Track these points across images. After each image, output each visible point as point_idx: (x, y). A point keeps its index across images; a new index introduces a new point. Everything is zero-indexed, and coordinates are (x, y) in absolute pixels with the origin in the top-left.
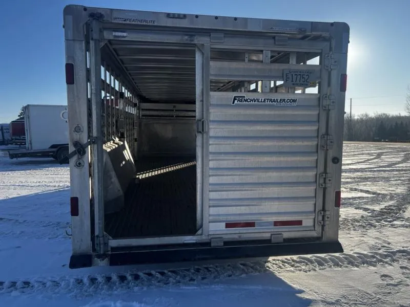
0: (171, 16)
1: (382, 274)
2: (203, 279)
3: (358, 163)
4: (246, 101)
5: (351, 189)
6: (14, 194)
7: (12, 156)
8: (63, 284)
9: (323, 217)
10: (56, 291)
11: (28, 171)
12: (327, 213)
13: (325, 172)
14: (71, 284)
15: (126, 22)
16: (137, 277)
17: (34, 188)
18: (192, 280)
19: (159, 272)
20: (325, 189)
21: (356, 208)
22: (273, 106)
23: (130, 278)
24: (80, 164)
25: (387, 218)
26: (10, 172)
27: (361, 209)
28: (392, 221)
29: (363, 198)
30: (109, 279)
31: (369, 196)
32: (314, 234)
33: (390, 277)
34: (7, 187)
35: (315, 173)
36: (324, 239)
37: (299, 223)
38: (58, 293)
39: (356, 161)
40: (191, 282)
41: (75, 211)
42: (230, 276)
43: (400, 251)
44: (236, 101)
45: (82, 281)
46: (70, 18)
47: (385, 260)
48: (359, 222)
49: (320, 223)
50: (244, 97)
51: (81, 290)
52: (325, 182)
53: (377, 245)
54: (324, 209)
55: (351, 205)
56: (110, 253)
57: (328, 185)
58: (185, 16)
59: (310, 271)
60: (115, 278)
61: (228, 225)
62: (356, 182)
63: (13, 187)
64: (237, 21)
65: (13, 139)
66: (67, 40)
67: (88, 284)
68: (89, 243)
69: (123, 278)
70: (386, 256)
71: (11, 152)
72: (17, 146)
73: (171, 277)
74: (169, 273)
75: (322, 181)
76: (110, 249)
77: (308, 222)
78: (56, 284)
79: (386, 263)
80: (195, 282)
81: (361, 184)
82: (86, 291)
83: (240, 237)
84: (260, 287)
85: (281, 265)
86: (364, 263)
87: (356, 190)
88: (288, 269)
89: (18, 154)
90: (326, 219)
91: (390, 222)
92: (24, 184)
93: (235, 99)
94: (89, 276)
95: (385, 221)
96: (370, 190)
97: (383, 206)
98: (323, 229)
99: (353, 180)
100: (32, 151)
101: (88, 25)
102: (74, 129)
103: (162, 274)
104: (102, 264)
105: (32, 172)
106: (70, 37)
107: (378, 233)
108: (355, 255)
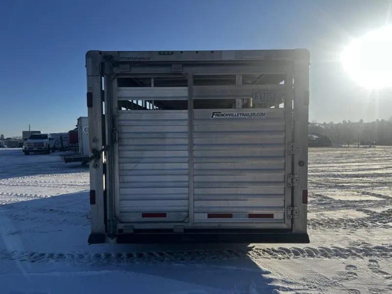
0: (162, 53)
1: (349, 264)
2: (192, 259)
3: (386, 168)
4: (223, 115)
5: (363, 193)
6: (63, 191)
7: (67, 161)
8: (86, 256)
9: (292, 211)
10: (81, 261)
11: (78, 173)
12: (295, 208)
13: (293, 173)
14: (92, 257)
15: (129, 60)
16: (141, 255)
17: (80, 187)
18: (183, 259)
19: (158, 253)
20: (293, 188)
21: (357, 210)
22: (245, 119)
23: (135, 255)
24: (96, 165)
25: (383, 219)
26: (64, 174)
27: (362, 211)
28: (387, 222)
29: (371, 201)
30: (120, 255)
31: (379, 199)
32: (284, 226)
33: (355, 267)
34: (59, 186)
35: (284, 174)
36: (294, 231)
37: (271, 216)
38: (81, 262)
39: (385, 166)
40: (182, 261)
41: (93, 201)
42: (214, 258)
43: (377, 248)
44: (214, 116)
45: (100, 256)
46: (90, 60)
47: (358, 254)
48: (354, 222)
49: (290, 217)
50: (221, 112)
51: (98, 261)
52: (292, 182)
53: (359, 241)
54: (292, 205)
55: (355, 206)
56: (118, 233)
57: (296, 185)
58: (172, 53)
59: (284, 259)
60: (124, 255)
61: (210, 216)
62: (371, 186)
63: (64, 186)
64: (213, 54)
65: (69, 146)
66: (88, 76)
67: (103, 258)
68: (103, 225)
69: (130, 256)
70: (361, 251)
71: (66, 157)
72: (72, 152)
73: (167, 257)
74: (167, 254)
75: (290, 181)
76: (118, 231)
77: (278, 215)
78: (81, 256)
79: (359, 256)
80: (185, 261)
81: (377, 188)
82: (101, 262)
83: (219, 226)
84: (235, 268)
85: (261, 253)
86: (337, 256)
87: (368, 193)
88: (266, 256)
89: (72, 159)
90: (295, 213)
91: (385, 223)
92: (72, 184)
93: (213, 114)
94: (106, 253)
95: (380, 222)
96: (382, 194)
97: (386, 209)
98: (292, 223)
99: (370, 185)
100: (83, 156)
101: (102, 64)
102: (92, 140)
103: (161, 254)
104: (113, 241)
105: (81, 174)
106: (90, 74)
107: (366, 232)
108: (332, 249)
